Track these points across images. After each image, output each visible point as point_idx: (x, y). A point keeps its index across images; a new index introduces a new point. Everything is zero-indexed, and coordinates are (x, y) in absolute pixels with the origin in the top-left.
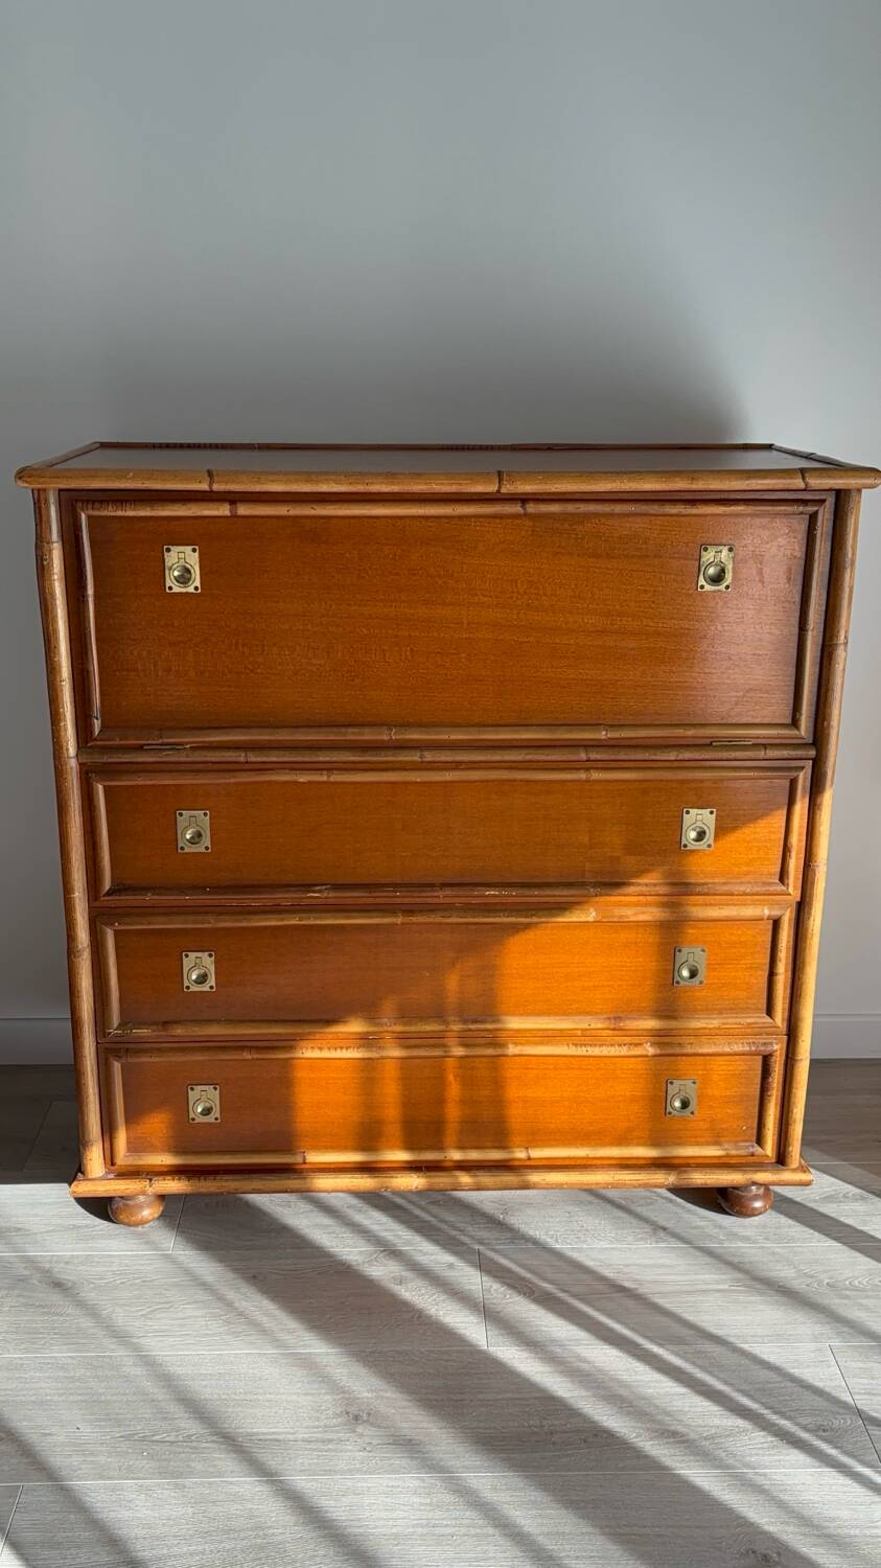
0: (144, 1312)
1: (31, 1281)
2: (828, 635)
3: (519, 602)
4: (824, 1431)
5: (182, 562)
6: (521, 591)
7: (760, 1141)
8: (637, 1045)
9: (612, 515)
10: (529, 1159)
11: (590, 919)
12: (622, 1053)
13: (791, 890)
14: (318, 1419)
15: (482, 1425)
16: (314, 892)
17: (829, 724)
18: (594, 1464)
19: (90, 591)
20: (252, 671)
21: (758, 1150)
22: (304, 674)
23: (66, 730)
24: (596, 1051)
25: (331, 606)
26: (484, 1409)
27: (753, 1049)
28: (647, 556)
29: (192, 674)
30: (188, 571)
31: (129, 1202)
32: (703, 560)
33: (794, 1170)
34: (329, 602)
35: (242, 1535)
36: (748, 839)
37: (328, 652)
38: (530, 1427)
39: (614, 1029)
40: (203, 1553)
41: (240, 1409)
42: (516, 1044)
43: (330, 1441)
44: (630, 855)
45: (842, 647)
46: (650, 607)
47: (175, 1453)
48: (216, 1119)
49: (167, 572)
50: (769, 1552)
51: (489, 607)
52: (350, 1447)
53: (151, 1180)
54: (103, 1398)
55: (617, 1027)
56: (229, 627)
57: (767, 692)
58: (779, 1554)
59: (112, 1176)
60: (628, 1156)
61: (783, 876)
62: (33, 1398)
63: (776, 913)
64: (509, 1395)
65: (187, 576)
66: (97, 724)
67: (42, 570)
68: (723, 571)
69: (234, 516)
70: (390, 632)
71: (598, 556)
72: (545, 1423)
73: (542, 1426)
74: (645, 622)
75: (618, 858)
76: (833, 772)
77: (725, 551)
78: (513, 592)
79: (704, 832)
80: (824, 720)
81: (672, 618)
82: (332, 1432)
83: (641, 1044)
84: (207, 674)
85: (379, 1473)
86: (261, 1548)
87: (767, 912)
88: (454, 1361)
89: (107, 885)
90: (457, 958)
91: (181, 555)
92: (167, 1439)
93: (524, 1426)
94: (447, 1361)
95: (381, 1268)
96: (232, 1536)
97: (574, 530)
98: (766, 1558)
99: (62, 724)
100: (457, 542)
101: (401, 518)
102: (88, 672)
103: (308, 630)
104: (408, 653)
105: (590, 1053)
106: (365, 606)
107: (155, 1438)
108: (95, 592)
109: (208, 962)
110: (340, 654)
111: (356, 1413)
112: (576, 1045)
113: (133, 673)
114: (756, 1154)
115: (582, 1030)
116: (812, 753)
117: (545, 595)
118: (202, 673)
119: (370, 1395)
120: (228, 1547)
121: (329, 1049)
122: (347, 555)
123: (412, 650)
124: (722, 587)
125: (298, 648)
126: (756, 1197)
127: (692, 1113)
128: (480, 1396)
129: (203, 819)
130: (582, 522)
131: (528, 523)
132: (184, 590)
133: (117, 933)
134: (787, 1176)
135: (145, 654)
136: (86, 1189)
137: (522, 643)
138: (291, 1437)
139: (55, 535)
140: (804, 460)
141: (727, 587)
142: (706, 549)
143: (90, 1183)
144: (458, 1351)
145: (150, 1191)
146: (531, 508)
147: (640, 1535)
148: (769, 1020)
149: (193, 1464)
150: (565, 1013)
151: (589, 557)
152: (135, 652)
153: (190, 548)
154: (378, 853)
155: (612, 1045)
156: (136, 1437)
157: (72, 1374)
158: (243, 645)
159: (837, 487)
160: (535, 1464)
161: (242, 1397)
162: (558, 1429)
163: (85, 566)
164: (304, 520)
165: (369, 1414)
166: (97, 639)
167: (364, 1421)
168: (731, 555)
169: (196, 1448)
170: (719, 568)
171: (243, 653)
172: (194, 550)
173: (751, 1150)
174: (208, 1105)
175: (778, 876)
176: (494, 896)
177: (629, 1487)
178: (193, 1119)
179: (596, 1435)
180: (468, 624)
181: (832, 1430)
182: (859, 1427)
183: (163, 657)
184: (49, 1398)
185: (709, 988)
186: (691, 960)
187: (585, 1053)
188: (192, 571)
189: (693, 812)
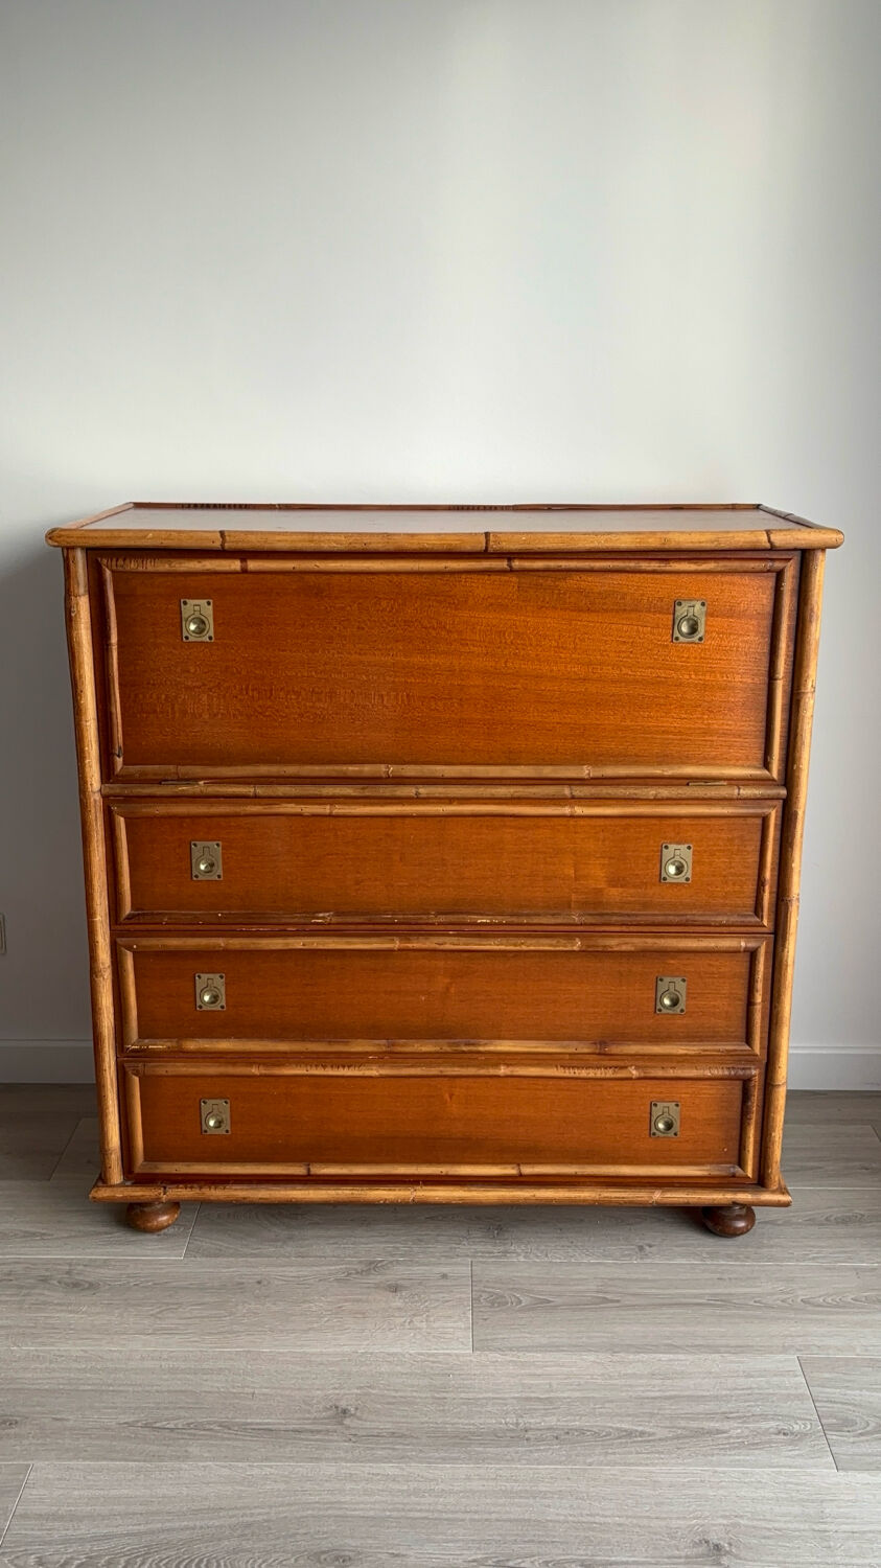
0: (154, 1312)
1: (52, 1282)
2: (796, 685)
3: (506, 652)
4: (784, 1434)
5: (197, 614)
6: (508, 641)
7: (741, 1163)
8: (622, 1068)
9: (592, 571)
10: (521, 1175)
11: (575, 948)
12: (608, 1076)
13: (765, 922)
14: (309, 1412)
15: (460, 1421)
16: (318, 918)
17: (798, 768)
18: (564, 1458)
19: (114, 639)
20: (261, 713)
21: (738, 1171)
22: (309, 717)
23: (91, 767)
24: (584, 1073)
25: (333, 654)
26: (465, 1407)
27: (733, 1073)
28: (625, 610)
29: (206, 717)
30: (203, 622)
31: (146, 1209)
32: (677, 614)
33: (773, 1192)
34: (332, 651)
35: (230, 1513)
36: (724, 873)
37: (331, 697)
38: (506, 1424)
39: (599, 1054)
40: (193, 1529)
41: (237, 1401)
42: (508, 1065)
43: (318, 1432)
44: (614, 886)
45: (809, 695)
46: (629, 657)
47: (174, 1439)
48: (227, 1131)
49: (184, 623)
50: (722, 1543)
51: (478, 656)
52: (336, 1438)
53: (165, 1188)
54: (111, 1388)
55: (602, 1051)
56: (240, 673)
57: (740, 736)
58: (730, 1544)
59: (129, 1183)
60: (614, 1174)
61: (757, 909)
62: (47, 1387)
63: (752, 944)
64: (490, 1395)
65: (202, 626)
66: (119, 761)
67: (70, 621)
68: (696, 623)
69: (244, 571)
70: (388, 678)
71: (580, 610)
72: (520, 1421)
73: (517, 1424)
74: (624, 671)
75: (601, 890)
76: (804, 812)
77: (698, 605)
78: (501, 642)
79: (683, 866)
80: (794, 763)
81: (650, 667)
82: (322, 1424)
83: (626, 1067)
84: (220, 716)
85: (362, 1462)
86: (248, 1525)
87: (743, 944)
88: (439, 1362)
89: (127, 909)
90: (451, 983)
91: (197, 608)
92: (168, 1426)
93: (501, 1423)
94: (433, 1362)
95: (379, 1277)
96: (221, 1514)
97: (557, 586)
98: (717, 1547)
99: (87, 761)
100: (450, 597)
101: (397, 573)
102: (111, 713)
103: (312, 676)
104: (405, 698)
105: (577, 1075)
106: (365, 654)
107: (158, 1425)
108: (119, 641)
109: (218, 981)
110: (342, 699)
111: (344, 1407)
112: (564, 1067)
113: (151, 716)
114: (737, 1174)
115: (570, 1054)
116: (783, 792)
117: (531, 645)
118: (215, 715)
119: (359, 1392)
120: (217, 1524)
121: (332, 1067)
122: (349, 608)
123: (408, 695)
124: (695, 639)
125: (303, 693)
126: (739, 1218)
127: (676, 1134)
128: (462, 1395)
129: (216, 848)
130: (565, 579)
131: (515, 579)
132: (199, 640)
133: (136, 954)
134: (766, 1197)
135: (163, 697)
136: (105, 1195)
137: (510, 689)
138: (282, 1427)
139: (82, 589)
140: (782, 520)
141: (701, 639)
142: (680, 604)
143: (109, 1190)
144: (444, 1354)
145: (164, 1198)
146: (517, 564)
147: (601, 1524)
148: (748, 1048)
149: (190, 1449)
150: (552, 1037)
151: (572, 611)
152: (154, 696)
153: (205, 601)
154: (378, 883)
155: (598, 1068)
156: (139, 1424)
157: (84, 1366)
158: (253, 690)
159: (804, 546)
160: (508, 1457)
161: (240, 1390)
162: (532, 1426)
163: (109, 618)
164: (307, 577)
165: (357, 1409)
166: (120, 684)
167: (352, 1415)
168: (704, 609)
169: (195, 1435)
170: (691, 622)
171: (253, 697)
172: (209, 603)
173: (732, 1170)
174: (220, 1119)
175: (753, 909)
176: (486, 924)
177: (594, 1480)
178: (206, 1131)
179: (568, 1433)
180: (461, 671)
181: (792, 1433)
182: (819, 1432)
183: (180, 700)
184: (61, 1387)
185: (691, 1017)
186: (672, 990)
187: (572, 1075)
188: (207, 622)
189: (672, 847)
